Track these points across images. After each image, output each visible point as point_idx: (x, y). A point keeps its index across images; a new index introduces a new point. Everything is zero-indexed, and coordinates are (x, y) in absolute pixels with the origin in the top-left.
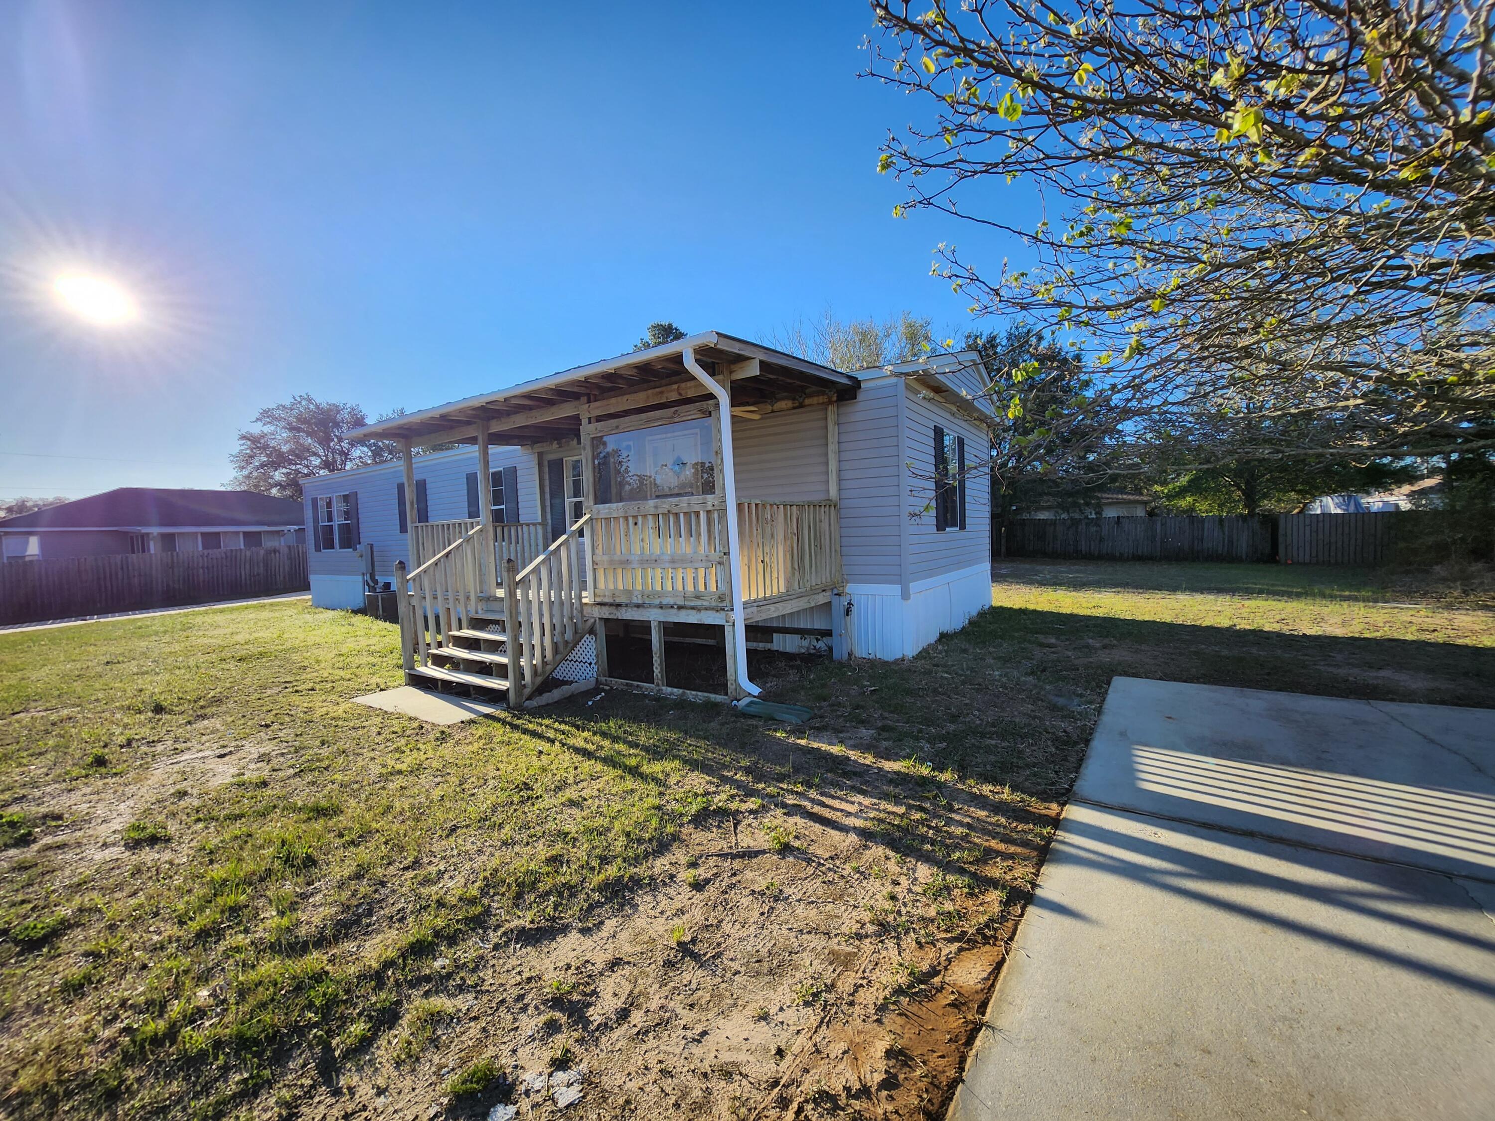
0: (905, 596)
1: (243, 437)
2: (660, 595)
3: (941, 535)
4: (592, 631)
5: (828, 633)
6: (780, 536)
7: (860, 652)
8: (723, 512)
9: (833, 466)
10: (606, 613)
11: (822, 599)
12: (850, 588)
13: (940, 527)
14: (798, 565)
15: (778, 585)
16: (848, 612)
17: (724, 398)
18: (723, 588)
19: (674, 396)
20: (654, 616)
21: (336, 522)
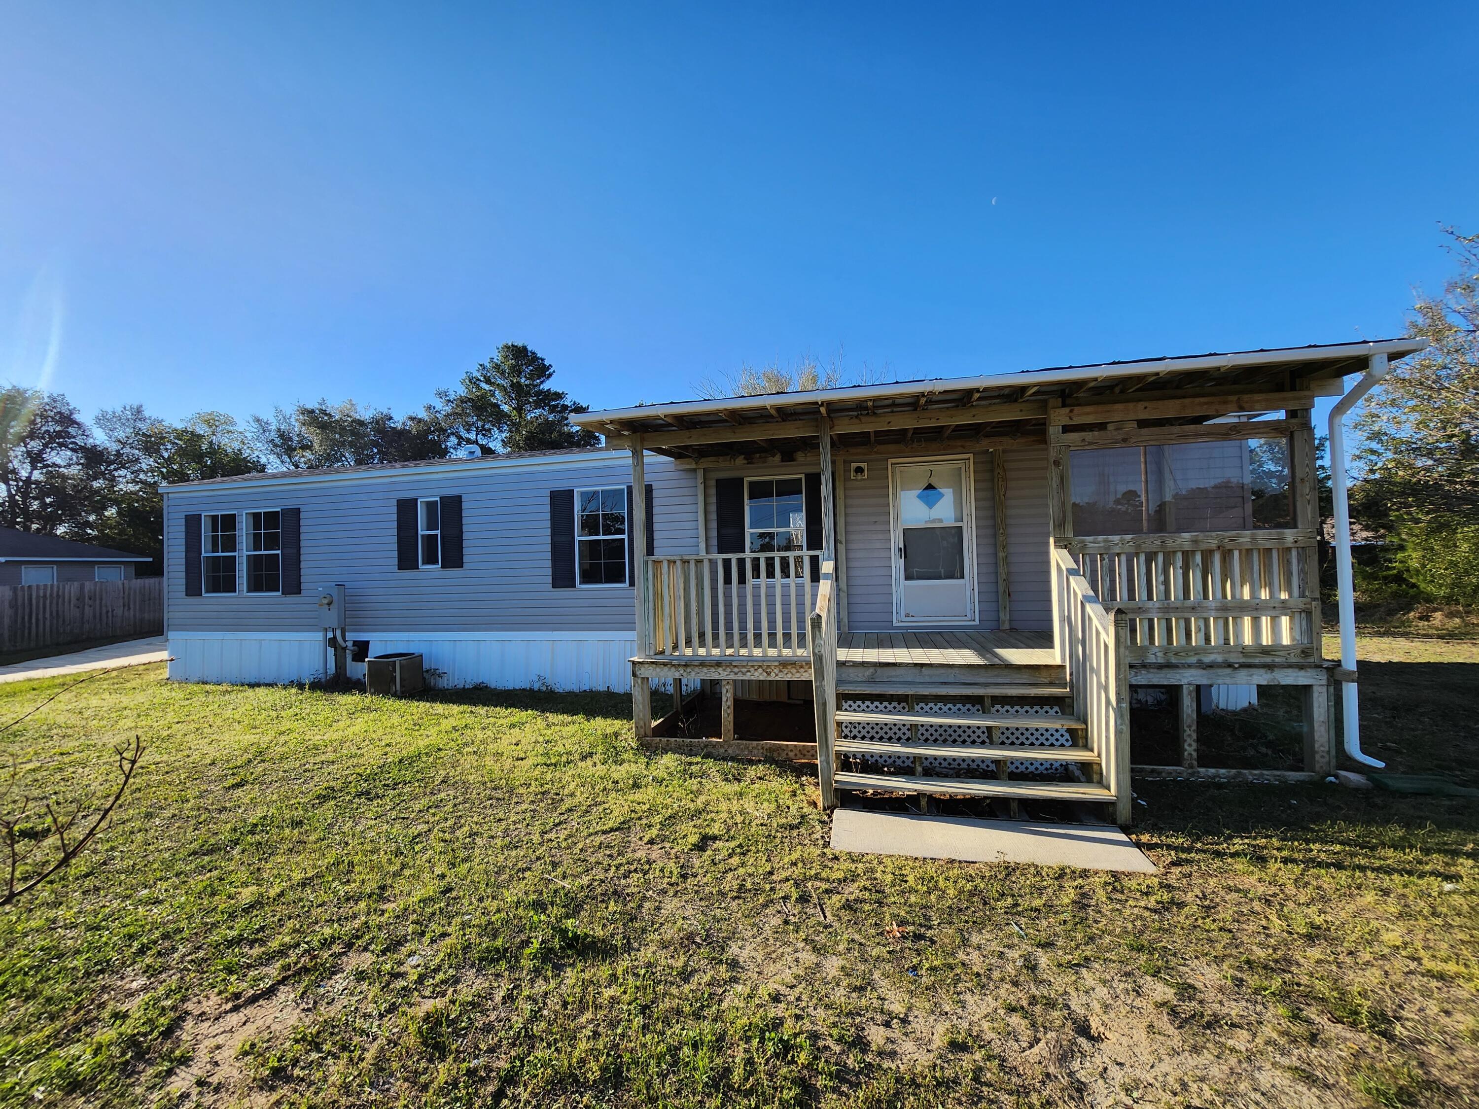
18: (1307, 641)
21: (243, 552)
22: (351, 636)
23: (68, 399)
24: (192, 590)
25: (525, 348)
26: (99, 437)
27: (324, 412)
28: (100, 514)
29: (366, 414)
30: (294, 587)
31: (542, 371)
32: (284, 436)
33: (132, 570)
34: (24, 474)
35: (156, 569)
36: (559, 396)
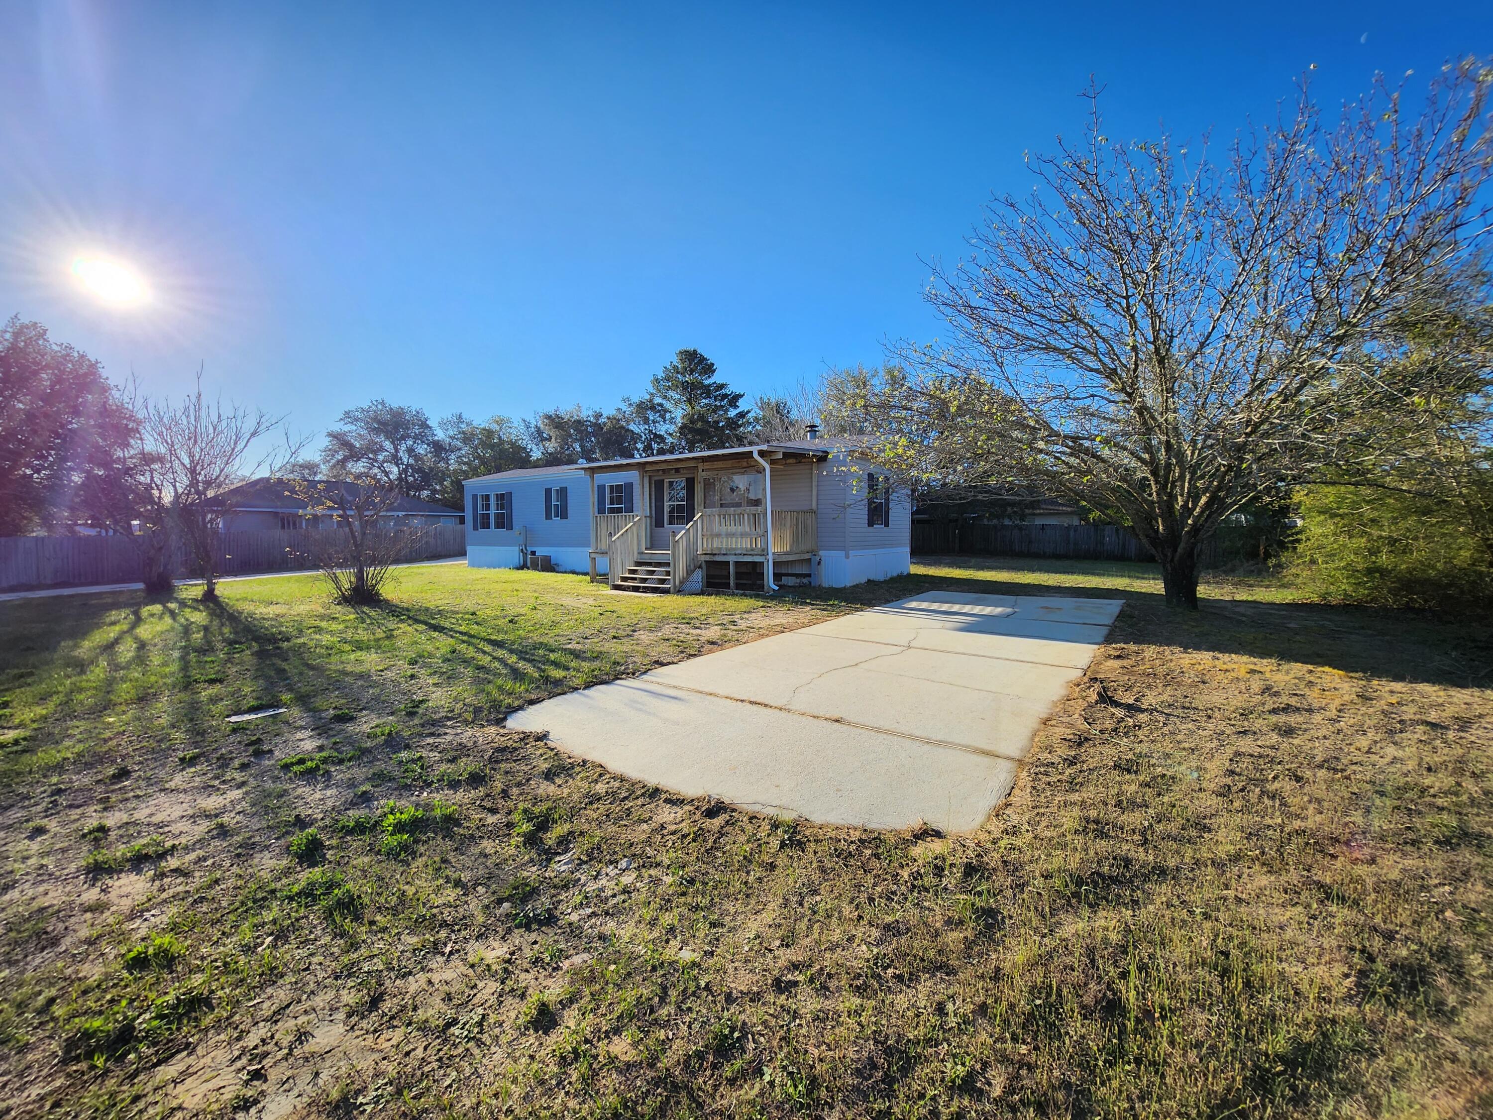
0: (847, 557)
1: (330, 435)
2: (736, 549)
3: (871, 529)
4: (700, 567)
5: (809, 575)
6: (788, 525)
7: (825, 584)
8: (765, 514)
9: (814, 493)
10: (708, 558)
11: (807, 556)
12: (821, 553)
13: (871, 524)
14: (796, 539)
15: (787, 548)
16: (819, 563)
17: (768, 468)
18: (764, 546)
19: (745, 464)
20: (732, 559)
21: (493, 511)
22: (530, 549)
23: (424, 411)
24: (475, 528)
25: (695, 351)
26: (440, 435)
27: (557, 416)
28: (442, 484)
29: (586, 414)
30: (510, 528)
31: (709, 369)
32: (539, 431)
33: (458, 520)
34: (405, 461)
35: (462, 520)
36: (722, 386)
